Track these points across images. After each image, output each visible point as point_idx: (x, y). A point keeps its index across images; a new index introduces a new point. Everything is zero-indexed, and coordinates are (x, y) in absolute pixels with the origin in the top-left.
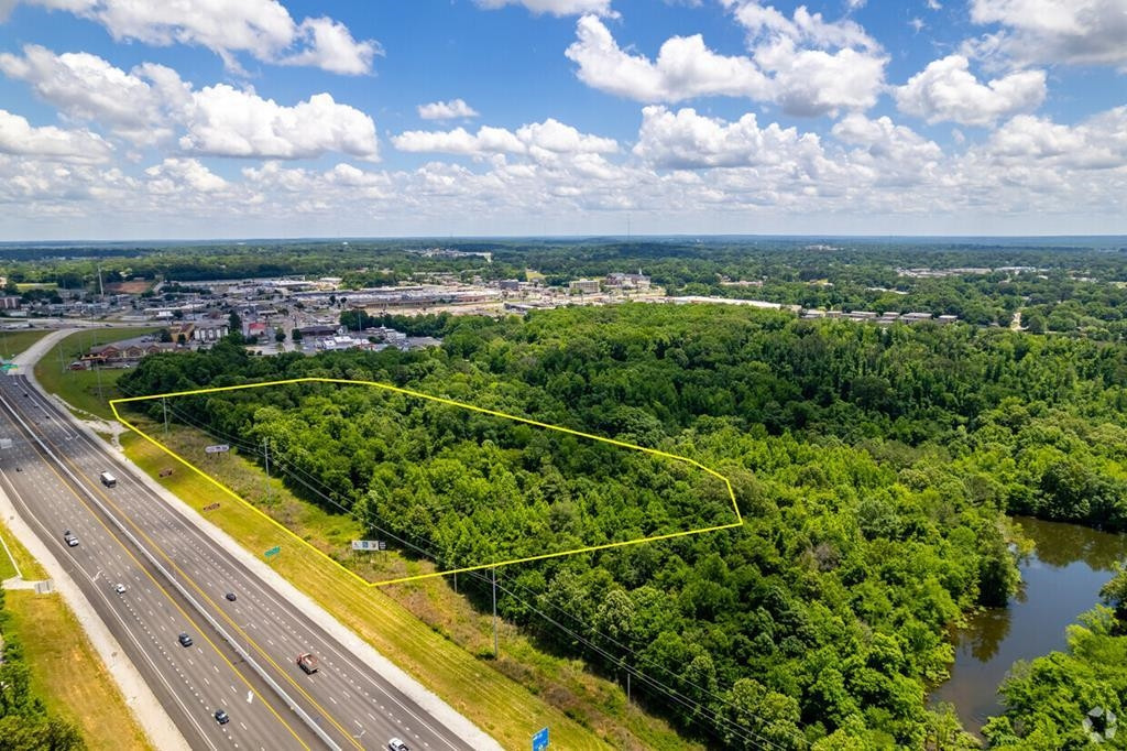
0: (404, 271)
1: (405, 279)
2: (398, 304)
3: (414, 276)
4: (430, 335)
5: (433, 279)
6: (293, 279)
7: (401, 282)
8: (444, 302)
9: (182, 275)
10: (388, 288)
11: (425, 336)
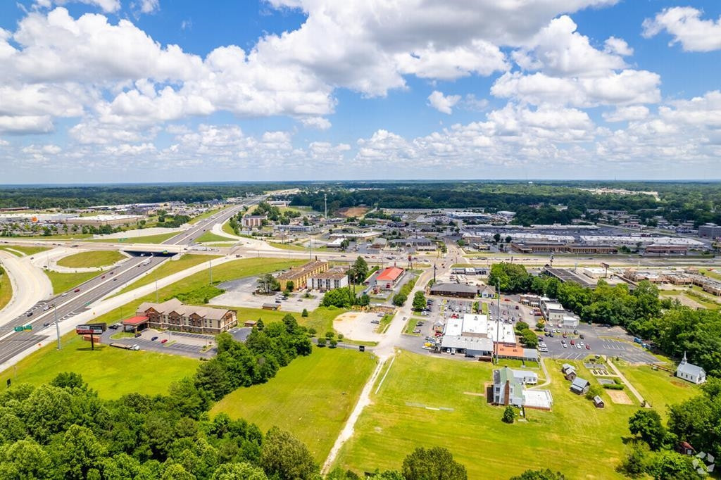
0: (577, 208)
1: (578, 217)
2: (569, 250)
3: (587, 214)
4: (622, 324)
5: (609, 218)
6: (474, 211)
7: (575, 221)
8: (628, 251)
9: (391, 203)
10: (559, 226)
11: (612, 325)
